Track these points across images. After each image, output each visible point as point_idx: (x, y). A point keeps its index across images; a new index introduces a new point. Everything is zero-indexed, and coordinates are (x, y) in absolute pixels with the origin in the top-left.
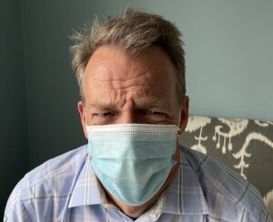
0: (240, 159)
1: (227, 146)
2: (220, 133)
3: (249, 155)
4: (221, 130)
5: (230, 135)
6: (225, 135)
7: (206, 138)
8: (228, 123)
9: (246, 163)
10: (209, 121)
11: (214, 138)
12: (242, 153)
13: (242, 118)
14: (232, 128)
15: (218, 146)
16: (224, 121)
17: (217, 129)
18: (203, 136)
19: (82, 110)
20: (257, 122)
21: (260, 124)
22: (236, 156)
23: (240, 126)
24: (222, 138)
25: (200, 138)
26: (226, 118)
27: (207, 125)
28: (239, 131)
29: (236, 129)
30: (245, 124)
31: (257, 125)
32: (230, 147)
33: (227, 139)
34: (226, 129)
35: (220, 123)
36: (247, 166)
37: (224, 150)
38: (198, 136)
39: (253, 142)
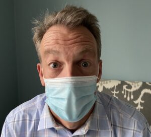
0: (138, 104)
1: (130, 97)
2: (126, 89)
3: (143, 102)
4: (127, 87)
5: (132, 90)
6: (129, 90)
7: (118, 92)
8: (131, 84)
9: (141, 106)
10: (120, 83)
11: (123, 92)
12: (139, 101)
13: (139, 81)
14: (133, 86)
15: (125, 96)
16: (128, 82)
17: (125, 87)
18: (116, 91)
19: (39, 69)
20: (147, 83)
21: (149, 84)
22: (136, 102)
23: (138, 85)
24: (127, 92)
25: (115, 92)
26: (129, 81)
27: (119, 85)
28: (137, 88)
29: (135, 87)
30: (140, 84)
31: (148, 85)
32: (132, 97)
33: (130, 93)
34: (129, 87)
35: (126, 84)
36: (142, 108)
37: (128, 99)
38: (113, 91)
39: (145, 94)
